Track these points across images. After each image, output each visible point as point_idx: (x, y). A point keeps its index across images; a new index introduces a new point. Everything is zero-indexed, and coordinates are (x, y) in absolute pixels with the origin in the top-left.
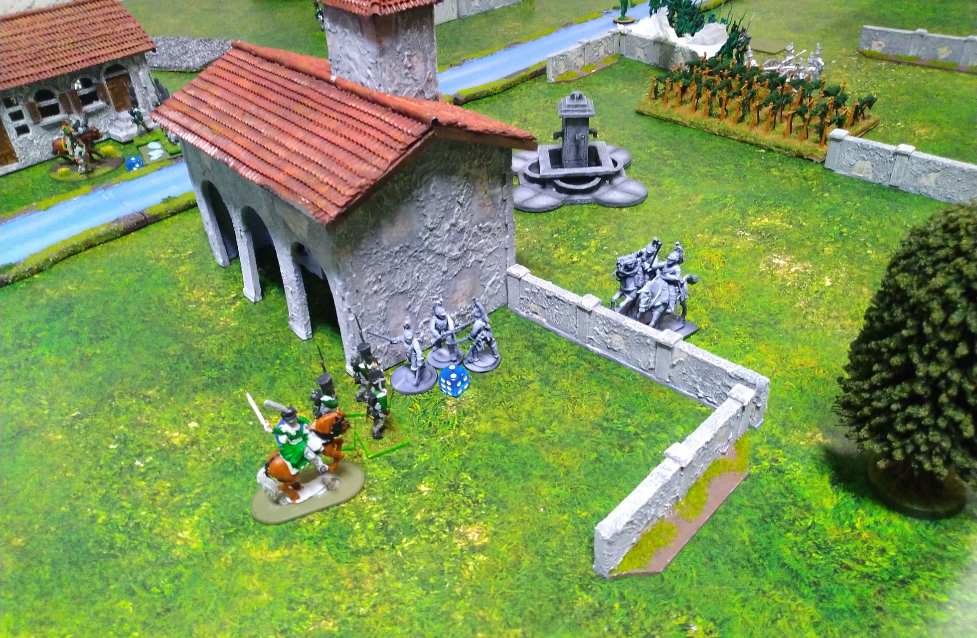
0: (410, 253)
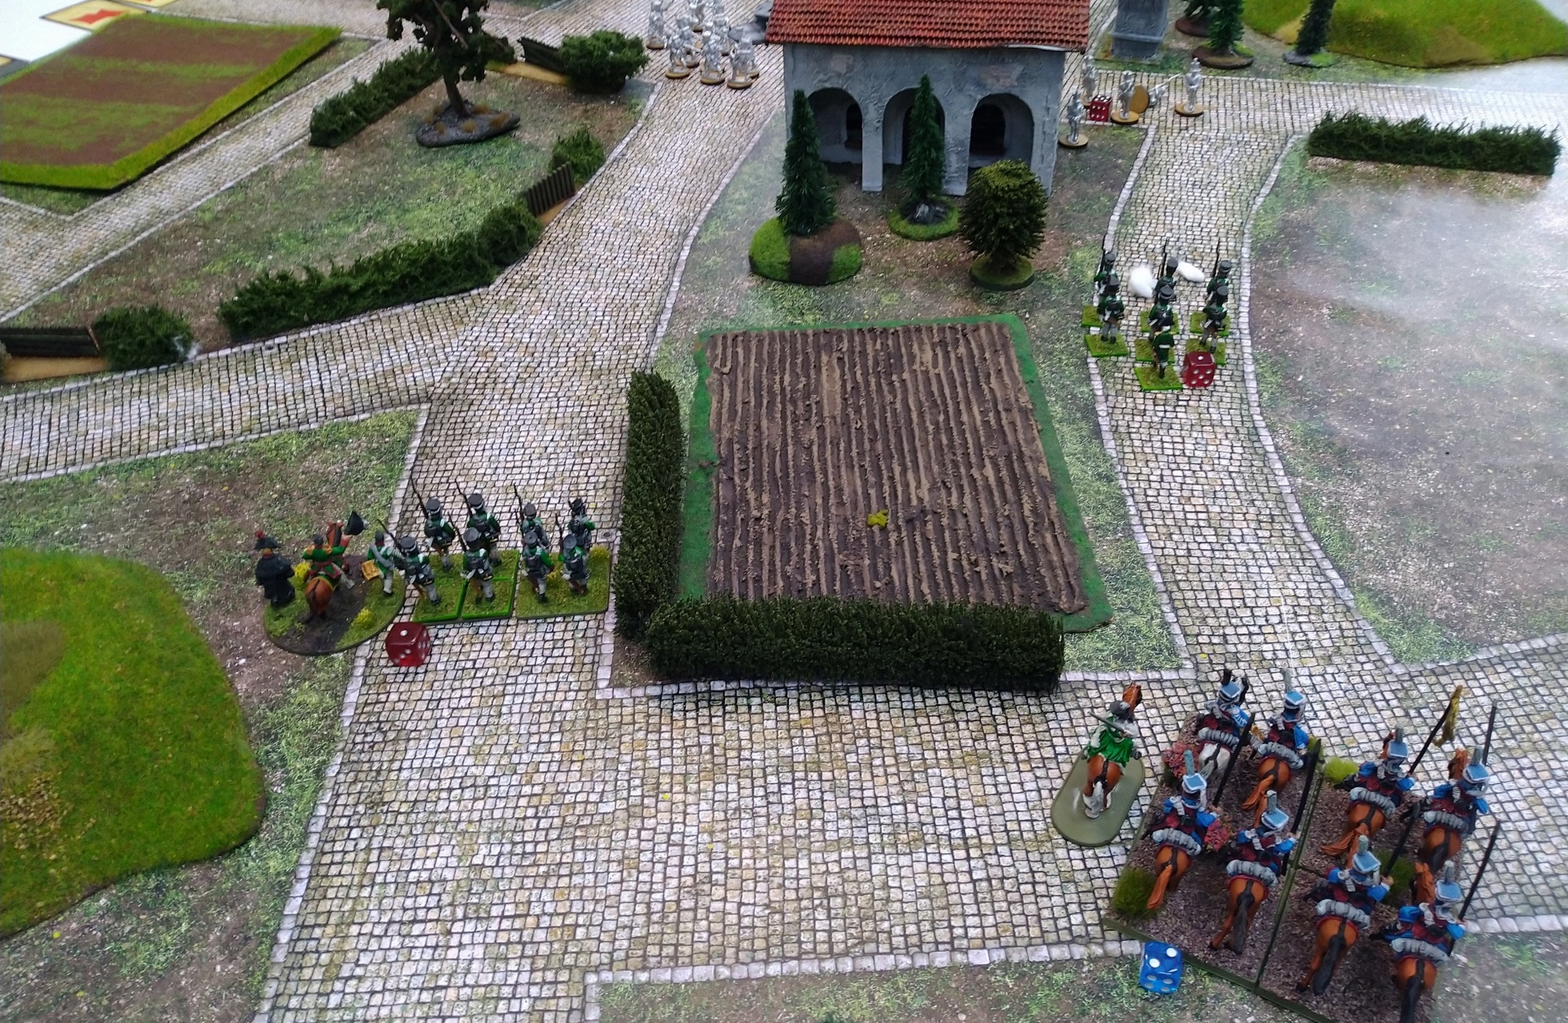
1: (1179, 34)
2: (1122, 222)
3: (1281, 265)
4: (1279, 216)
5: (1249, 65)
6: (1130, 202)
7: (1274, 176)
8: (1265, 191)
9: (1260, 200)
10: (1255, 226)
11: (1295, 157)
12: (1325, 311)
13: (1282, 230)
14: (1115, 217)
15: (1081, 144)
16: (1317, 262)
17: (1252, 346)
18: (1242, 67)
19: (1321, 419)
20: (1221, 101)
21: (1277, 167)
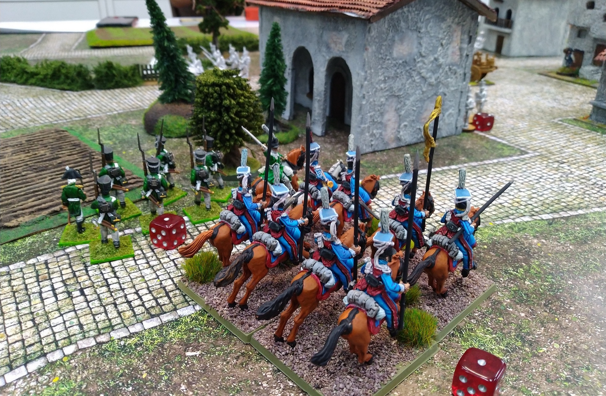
0: (408, 68)
4: (518, 235)
7: (581, 212)
8: (546, 217)
9: (526, 219)
13: (496, 243)
21: (597, 210)
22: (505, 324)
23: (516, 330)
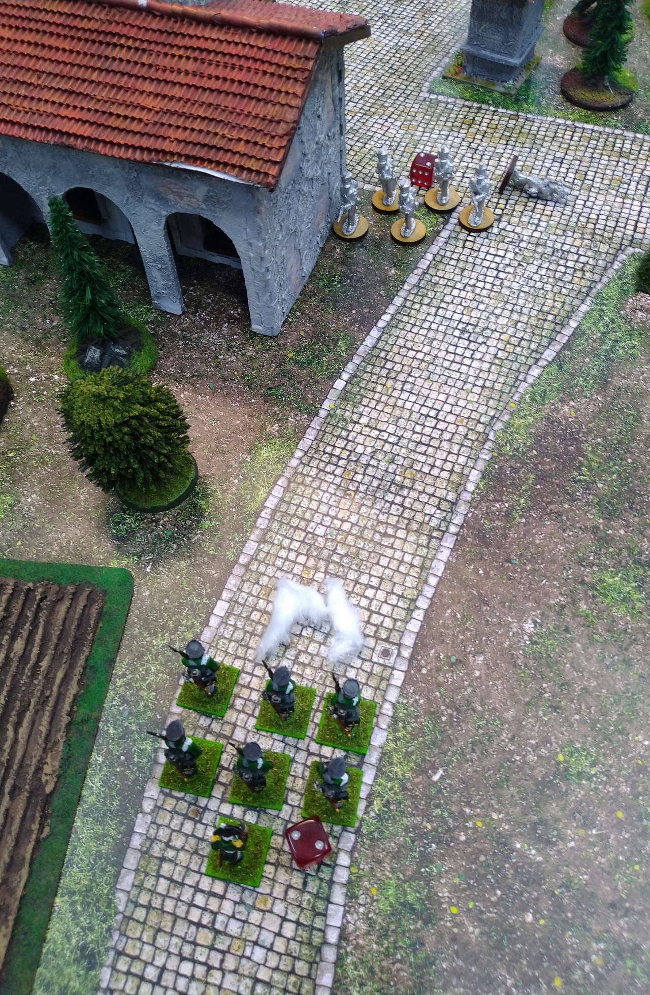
1: (563, 38)
2: (345, 396)
3: (508, 515)
4: (547, 409)
5: (624, 106)
6: (371, 358)
7: (573, 324)
8: (549, 355)
9: (536, 371)
10: (508, 425)
11: (614, 292)
12: (529, 627)
13: (538, 439)
14: (339, 384)
15: (357, 235)
16: (559, 514)
17: (402, 688)
18: (614, 109)
19: (428, 880)
20: (563, 170)
21: (584, 308)
22: (618, 555)
23: (629, 556)
